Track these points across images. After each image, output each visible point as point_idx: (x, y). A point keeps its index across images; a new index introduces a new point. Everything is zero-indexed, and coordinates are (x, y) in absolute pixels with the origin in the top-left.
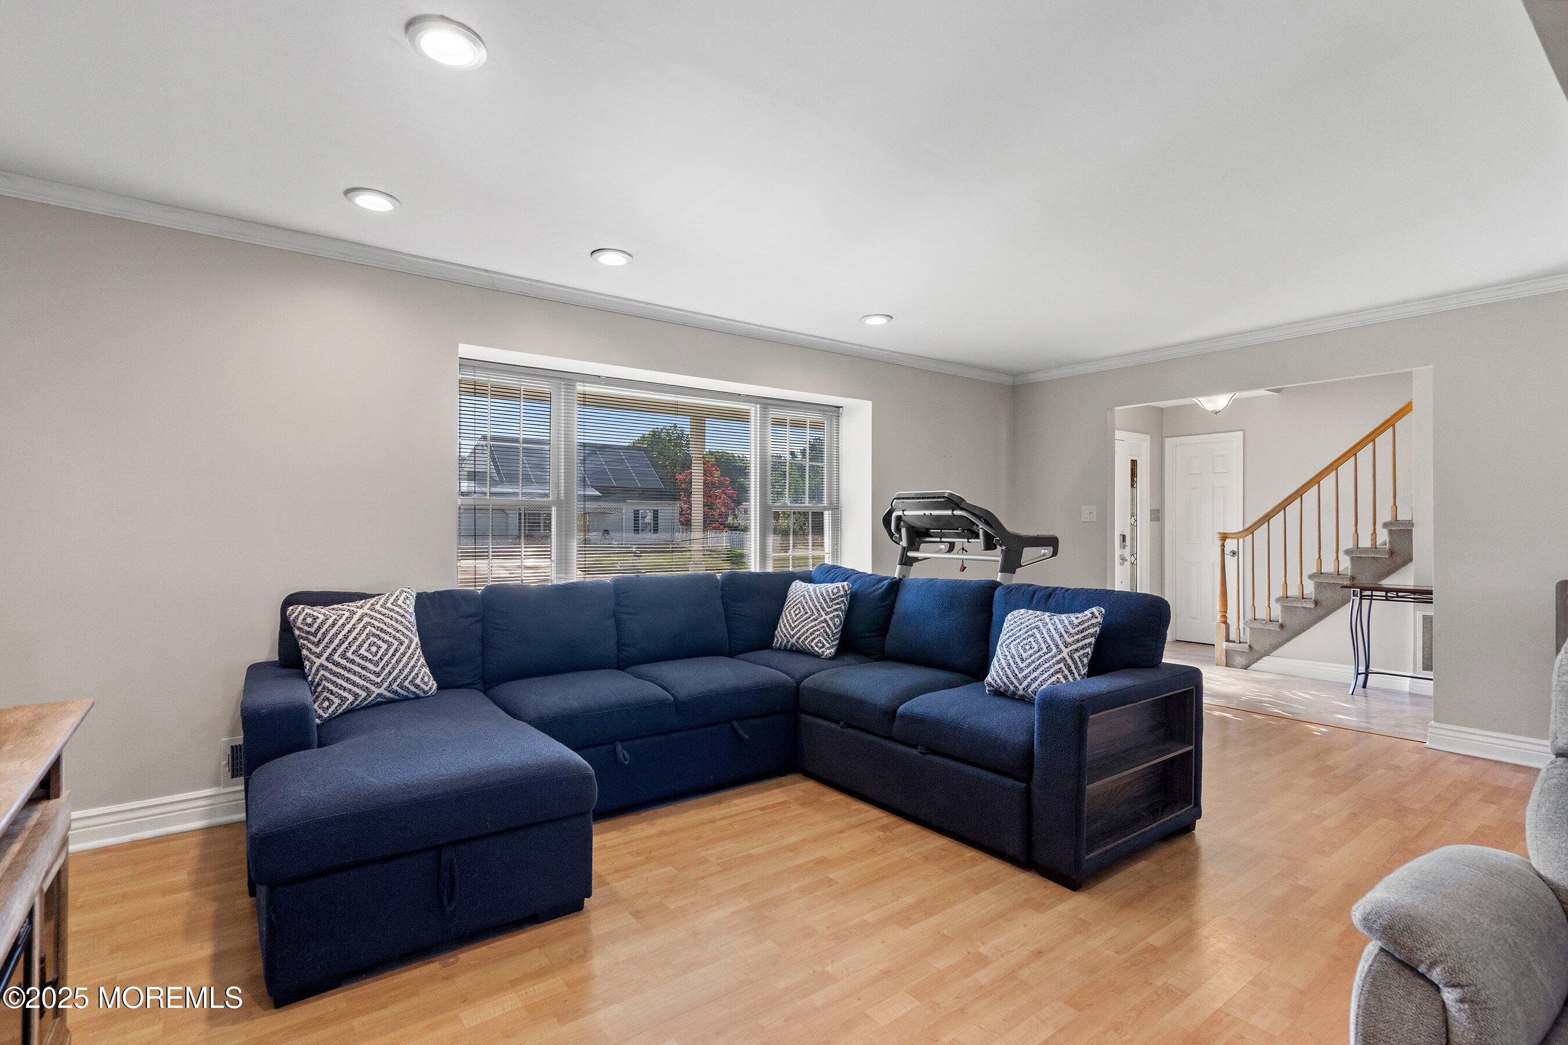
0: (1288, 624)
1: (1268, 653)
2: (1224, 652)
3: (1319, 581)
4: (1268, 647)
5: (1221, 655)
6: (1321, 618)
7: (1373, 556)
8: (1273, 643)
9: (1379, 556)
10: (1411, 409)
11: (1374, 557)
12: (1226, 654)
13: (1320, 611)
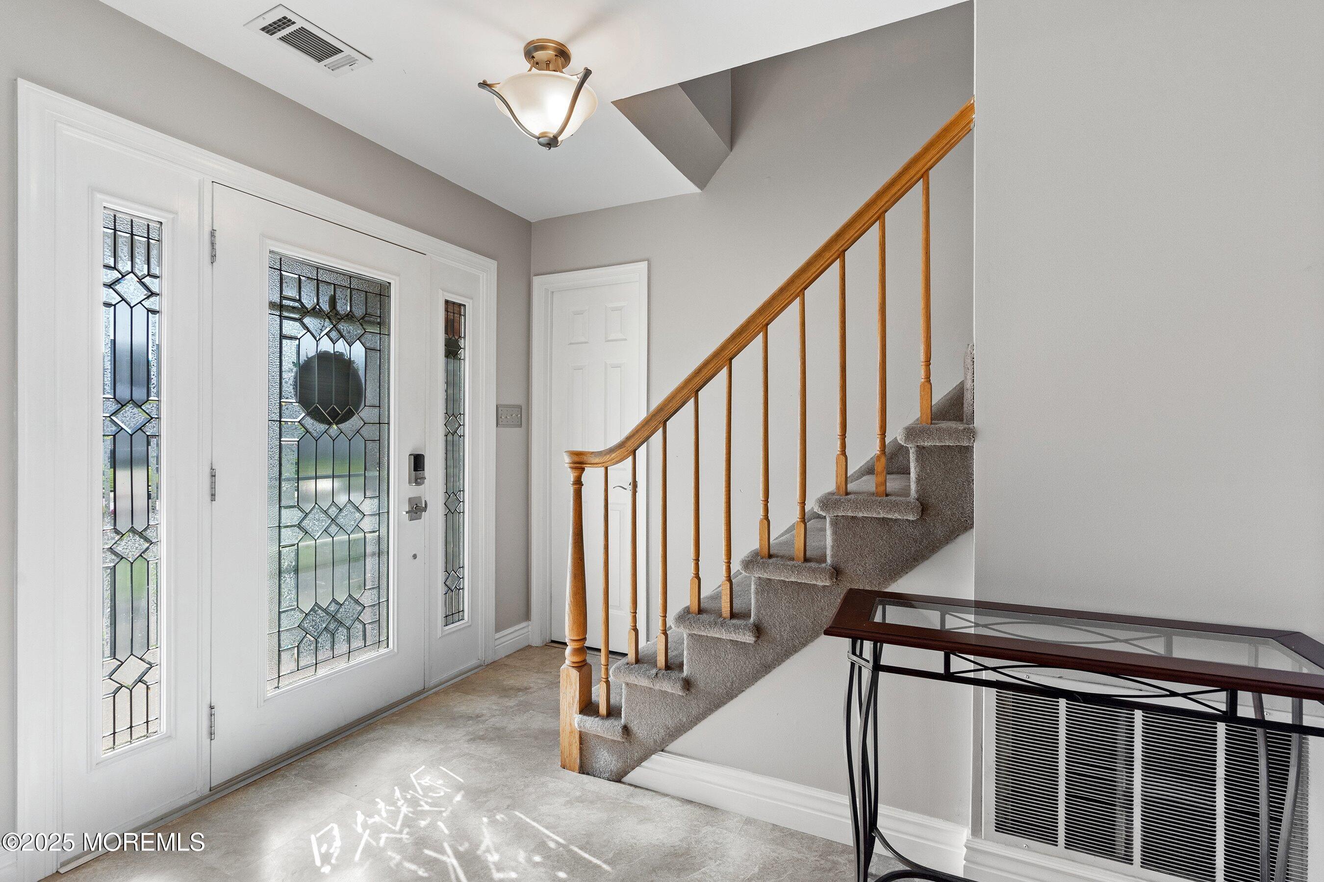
0: (701, 682)
1: (661, 747)
2: (577, 736)
3: (765, 576)
4: (662, 732)
5: (570, 745)
6: (767, 668)
7: (881, 516)
8: (670, 723)
9: (897, 516)
10: (967, 129)
11: (883, 519)
12: (581, 743)
13: (767, 652)
